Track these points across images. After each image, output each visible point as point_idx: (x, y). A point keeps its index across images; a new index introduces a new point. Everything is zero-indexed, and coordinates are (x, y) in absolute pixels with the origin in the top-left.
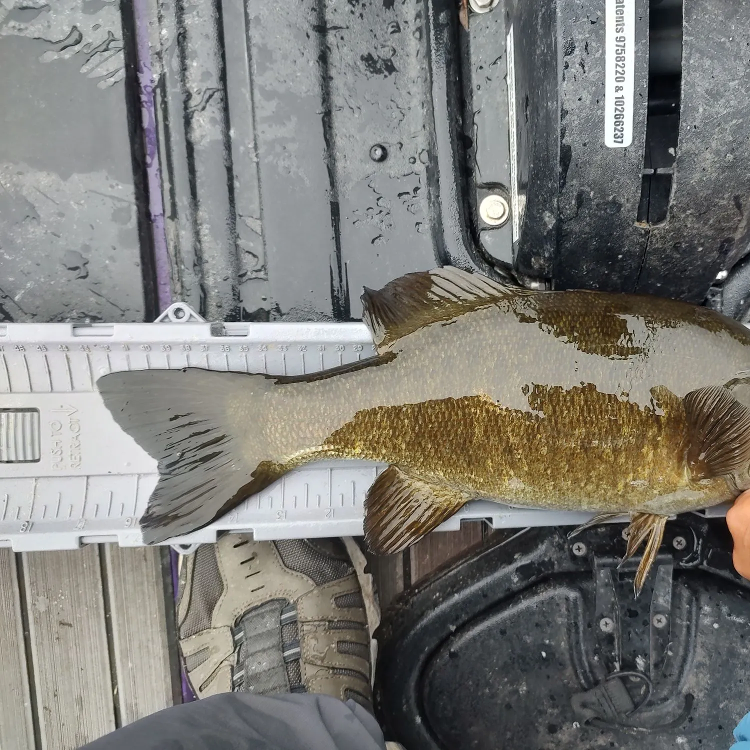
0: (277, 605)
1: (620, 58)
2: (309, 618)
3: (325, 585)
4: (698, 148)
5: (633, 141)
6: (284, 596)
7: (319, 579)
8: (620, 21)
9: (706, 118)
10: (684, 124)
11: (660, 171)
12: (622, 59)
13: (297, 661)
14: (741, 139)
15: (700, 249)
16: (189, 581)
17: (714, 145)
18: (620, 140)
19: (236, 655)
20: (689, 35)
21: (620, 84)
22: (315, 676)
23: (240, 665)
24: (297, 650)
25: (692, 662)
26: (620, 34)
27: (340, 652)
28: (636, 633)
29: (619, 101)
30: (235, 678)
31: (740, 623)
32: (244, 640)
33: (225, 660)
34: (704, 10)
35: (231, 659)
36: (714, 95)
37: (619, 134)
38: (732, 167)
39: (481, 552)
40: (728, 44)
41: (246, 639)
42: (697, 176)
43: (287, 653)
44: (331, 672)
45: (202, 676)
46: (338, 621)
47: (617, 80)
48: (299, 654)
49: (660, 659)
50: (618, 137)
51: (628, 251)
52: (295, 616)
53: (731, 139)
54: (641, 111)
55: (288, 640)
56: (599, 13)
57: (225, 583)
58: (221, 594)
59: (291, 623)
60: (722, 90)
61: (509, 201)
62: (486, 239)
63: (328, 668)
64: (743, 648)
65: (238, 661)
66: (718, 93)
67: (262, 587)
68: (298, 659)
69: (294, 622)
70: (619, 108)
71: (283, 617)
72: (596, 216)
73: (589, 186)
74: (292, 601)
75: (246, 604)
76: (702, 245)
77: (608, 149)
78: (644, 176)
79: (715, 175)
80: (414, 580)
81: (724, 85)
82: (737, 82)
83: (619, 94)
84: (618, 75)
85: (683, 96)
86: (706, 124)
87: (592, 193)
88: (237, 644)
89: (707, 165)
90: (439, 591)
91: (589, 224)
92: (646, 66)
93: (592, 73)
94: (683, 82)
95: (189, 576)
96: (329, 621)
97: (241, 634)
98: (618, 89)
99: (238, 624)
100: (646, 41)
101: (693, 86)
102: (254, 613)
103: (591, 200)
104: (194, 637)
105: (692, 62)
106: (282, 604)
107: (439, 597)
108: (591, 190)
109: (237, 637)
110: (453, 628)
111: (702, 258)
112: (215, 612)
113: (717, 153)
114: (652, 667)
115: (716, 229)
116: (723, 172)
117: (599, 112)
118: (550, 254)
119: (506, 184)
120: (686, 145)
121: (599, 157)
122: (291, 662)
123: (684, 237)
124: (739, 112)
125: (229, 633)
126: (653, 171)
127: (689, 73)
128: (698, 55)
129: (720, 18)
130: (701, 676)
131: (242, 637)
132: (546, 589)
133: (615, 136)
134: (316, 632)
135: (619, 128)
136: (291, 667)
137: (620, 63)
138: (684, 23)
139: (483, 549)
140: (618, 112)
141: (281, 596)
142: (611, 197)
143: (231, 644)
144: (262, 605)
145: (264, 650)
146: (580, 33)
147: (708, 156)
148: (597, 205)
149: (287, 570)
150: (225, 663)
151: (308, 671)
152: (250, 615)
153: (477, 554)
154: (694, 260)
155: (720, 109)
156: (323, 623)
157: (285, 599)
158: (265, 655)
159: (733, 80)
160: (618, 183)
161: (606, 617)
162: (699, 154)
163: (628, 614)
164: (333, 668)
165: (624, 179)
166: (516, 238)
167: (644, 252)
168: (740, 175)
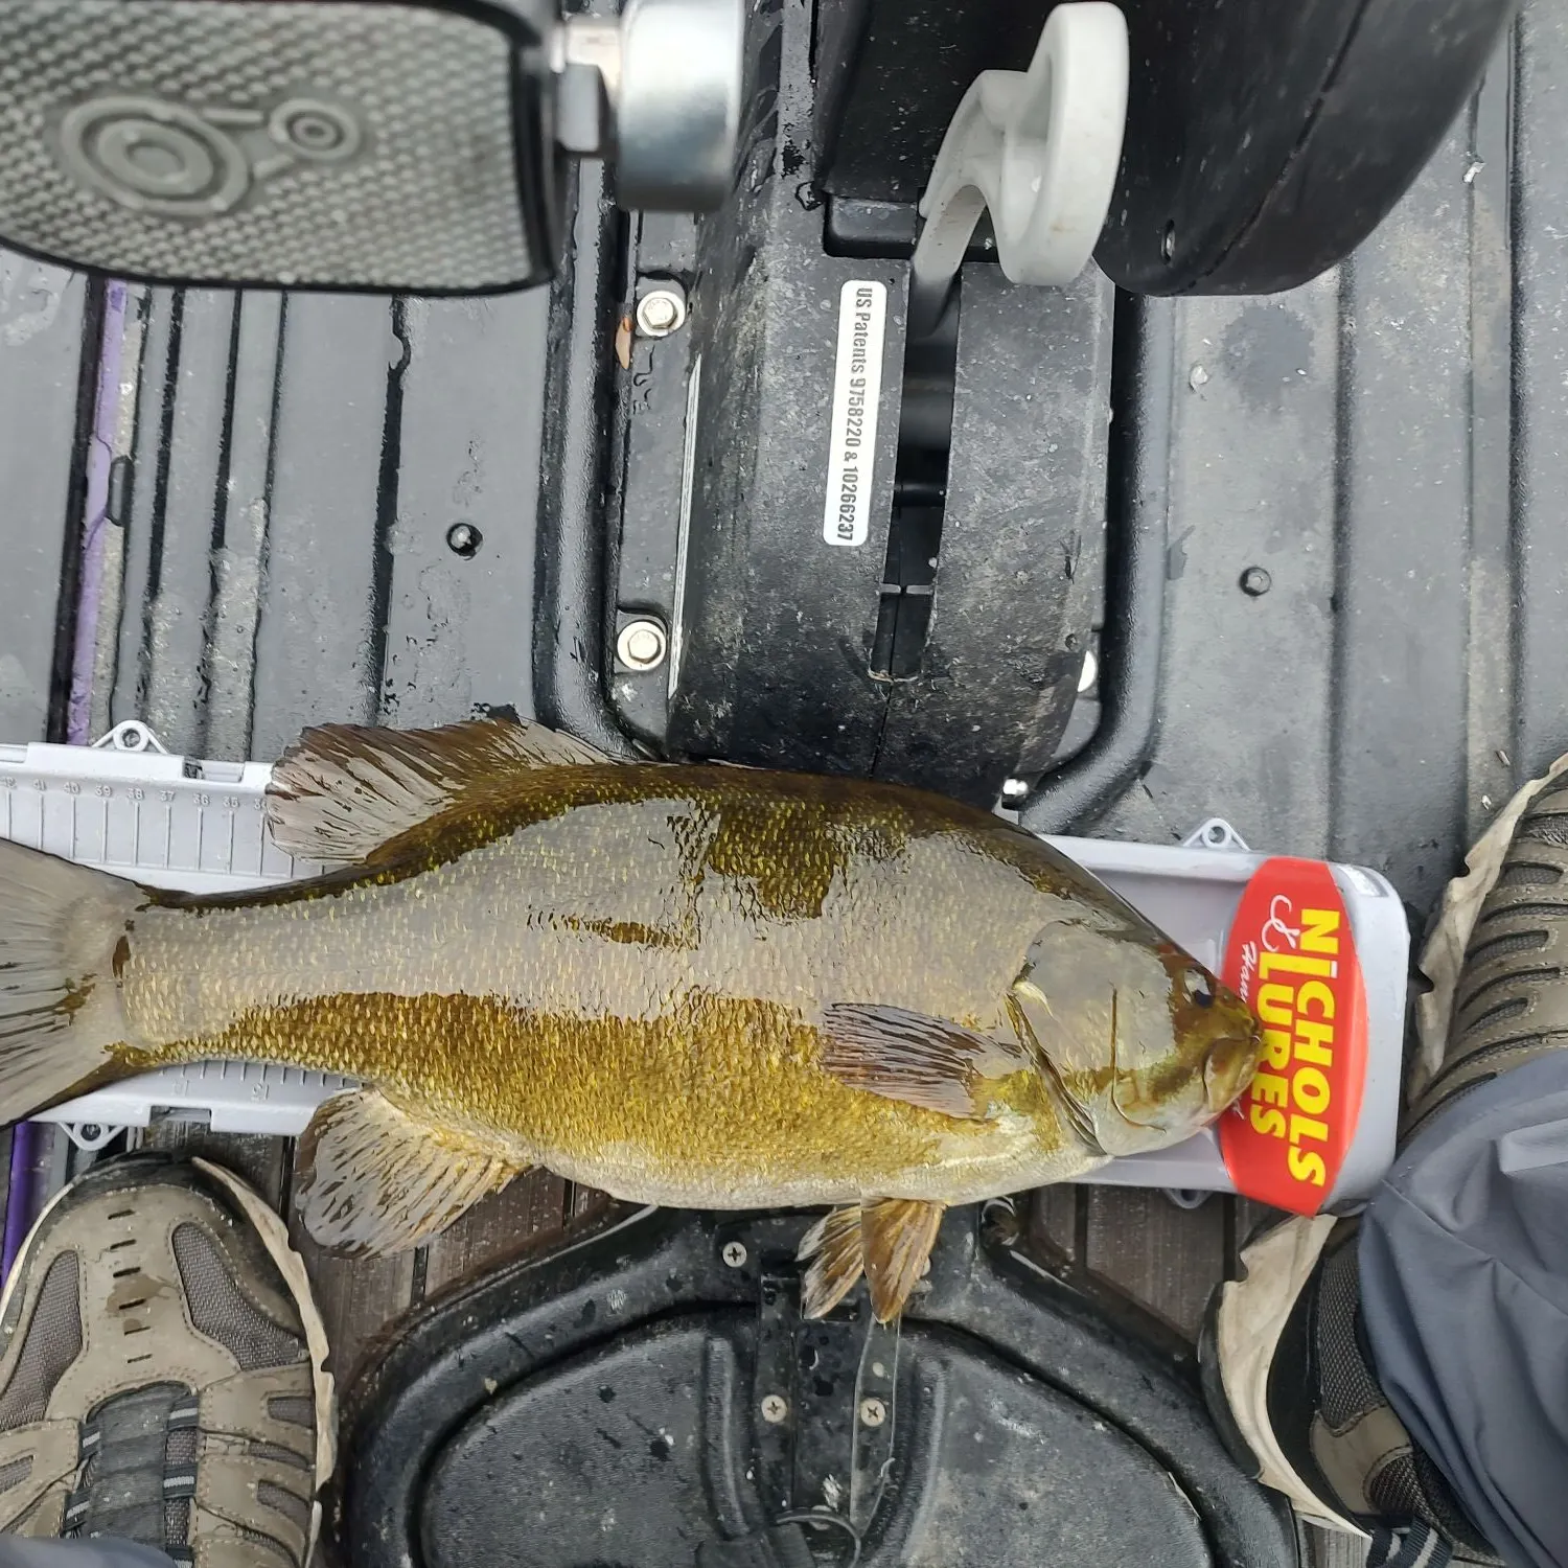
0: (167, 1394)
1: (855, 411)
2: (219, 1427)
3: (255, 1372)
4: (970, 557)
5: (869, 539)
6: (184, 1380)
7: (247, 1360)
8: (859, 357)
9: (986, 512)
10: (951, 519)
11: (912, 590)
12: (858, 412)
13: (185, 1500)
14: (1042, 548)
15: (976, 728)
16: (23, 1328)
17: (997, 554)
18: (847, 534)
19: (79, 1474)
20: (966, 386)
21: (852, 450)
22: (212, 1535)
23: (83, 1492)
24: (189, 1480)
25: (931, 1504)
26: (857, 376)
27: (263, 1502)
28: (828, 1428)
29: (850, 476)
30: (70, 1514)
31: (1025, 1438)
32: (98, 1447)
33: (60, 1480)
34: (990, 350)
35: (70, 1479)
36: (999, 478)
37: (847, 524)
38: (1026, 591)
39: (558, 1249)
40: (1024, 405)
41: (103, 1447)
42: (970, 601)
43: (168, 1483)
44: (241, 1533)
45: (8, 1511)
46: (268, 1443)
47: (848, 442)
48: (192, 1488)
49: (869, 1490)
50: (845, 530)
51: (855, 719)
52: (196, 1418)
53: (1025, 547)
54: (884, 493)
55: (176, 1457)
56: (828, 343)
57: (85, 1339)
58: (73, 1359)
59: (186, 1429)
60: (1012, 471)
61: (668, 632)
62: (624, 691)
63: (237, 1524)
64: (1030, 1488)
65: (81, 1485)
66: (1006, 475)
67: (149, 1356)
68: (188, 1498)
69: (192, 1427)
70: (849, 485)
71: (174, 1416)
72: (804, 652)
73: (796, 602)
74: (194, 1391)
75: (114, 1384)
76: (979, 721)
77: (828, 546)
78: (885, 597)
79: (998, 603)
80: (431, 1287)
81: (1016, 465)
82: (1036, 461)
83: (851, 464)
84: (851, 436)
85: (950, 476)
86: (985, 521)
87: (800, 614)
88: (85, 1455)
89: (986, 584)
90: (473, 1314)
91: (791, 666)
92: (895, 425)
93: (812, 429)
94: (952, 455)
95: (25, 1319)
96: (253, 1440)
97: (96, 1437)
98: (849, 456)
99: (94, 1419)
100: (898, 388)
101: (967, 462)
102: (124, 1402)
103: (799, 626)
104: (9, 1433)
105: (967, 425)
106: (178, 1392)
107: (473, 1323)
108: (799, 608)
109: (87, 1442)
110: (491, 1385)
111: (978, 744)
112: (57, 1391)
113: (1002, 568)
114: (853, 1504)
115: (1002, 696)
116: (1013, 600)
117: (818, 489)
118: (727, 714)
119: (666, 605)
120: (952, 550)
121: (814, 557)
122: (174, 1500)
123: (950, 703)
124: (1039, 507)
125: (75, 1432)
126: (898, 589)
127: (961, 442)
128: (976, 417)
129: (1013, 366)
130: (946, 1536)
131: (95, 1444)
132: (669, 1328)
133: (840, 528)
134: (225, 1454)
135: (847, 515)
136: (173, 1509)
137: (855, 419)
138: (958, 369)
139: (561, 1244)
140: (846, 492)
141: (176, 1378)
142: (829, 624)
143: (75, 1452)
144: (142, 1389)
145: (129, 1471)
146: (797, 370)
147: (989, 572)
148: (808, 634)
149: (196, 1332)
150: (59, 1485)
151: (202, 1524)
152: (117, 1405)
153: (550, 1253)
154: (967, 747)
155: (1009, 499)
156: (240, 1440)
157: (182, 1385)
158: (131, 1479)
159: (1031, 458)
160: (842, 601)
161: (773, 1393)
162: (973, 566)
163: (814, 1387)
164: (245, 1528)
165: (849, 595)
166: (673, 687)
167: (881, 722)
168: (1039, 608)
